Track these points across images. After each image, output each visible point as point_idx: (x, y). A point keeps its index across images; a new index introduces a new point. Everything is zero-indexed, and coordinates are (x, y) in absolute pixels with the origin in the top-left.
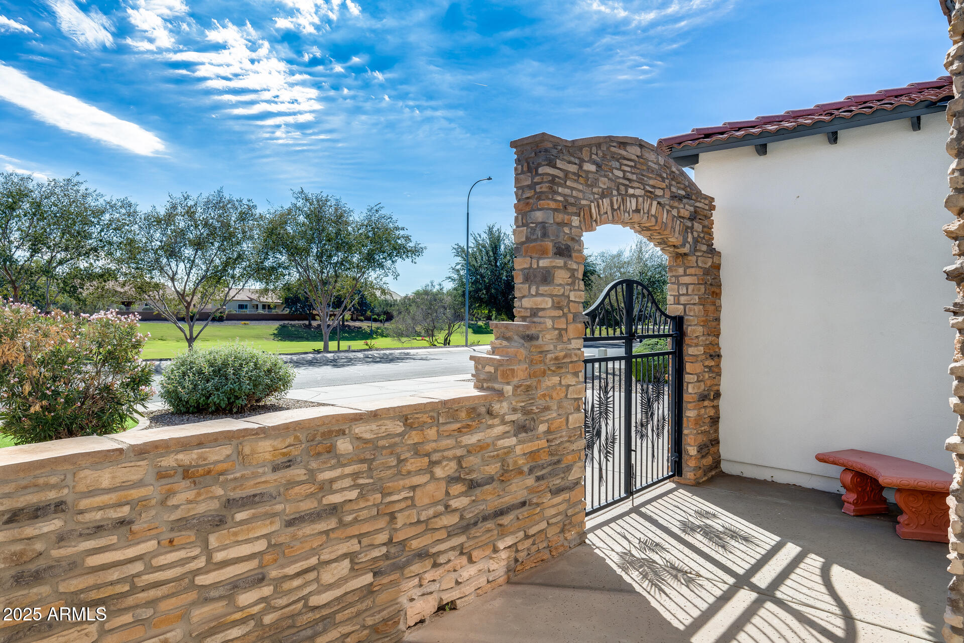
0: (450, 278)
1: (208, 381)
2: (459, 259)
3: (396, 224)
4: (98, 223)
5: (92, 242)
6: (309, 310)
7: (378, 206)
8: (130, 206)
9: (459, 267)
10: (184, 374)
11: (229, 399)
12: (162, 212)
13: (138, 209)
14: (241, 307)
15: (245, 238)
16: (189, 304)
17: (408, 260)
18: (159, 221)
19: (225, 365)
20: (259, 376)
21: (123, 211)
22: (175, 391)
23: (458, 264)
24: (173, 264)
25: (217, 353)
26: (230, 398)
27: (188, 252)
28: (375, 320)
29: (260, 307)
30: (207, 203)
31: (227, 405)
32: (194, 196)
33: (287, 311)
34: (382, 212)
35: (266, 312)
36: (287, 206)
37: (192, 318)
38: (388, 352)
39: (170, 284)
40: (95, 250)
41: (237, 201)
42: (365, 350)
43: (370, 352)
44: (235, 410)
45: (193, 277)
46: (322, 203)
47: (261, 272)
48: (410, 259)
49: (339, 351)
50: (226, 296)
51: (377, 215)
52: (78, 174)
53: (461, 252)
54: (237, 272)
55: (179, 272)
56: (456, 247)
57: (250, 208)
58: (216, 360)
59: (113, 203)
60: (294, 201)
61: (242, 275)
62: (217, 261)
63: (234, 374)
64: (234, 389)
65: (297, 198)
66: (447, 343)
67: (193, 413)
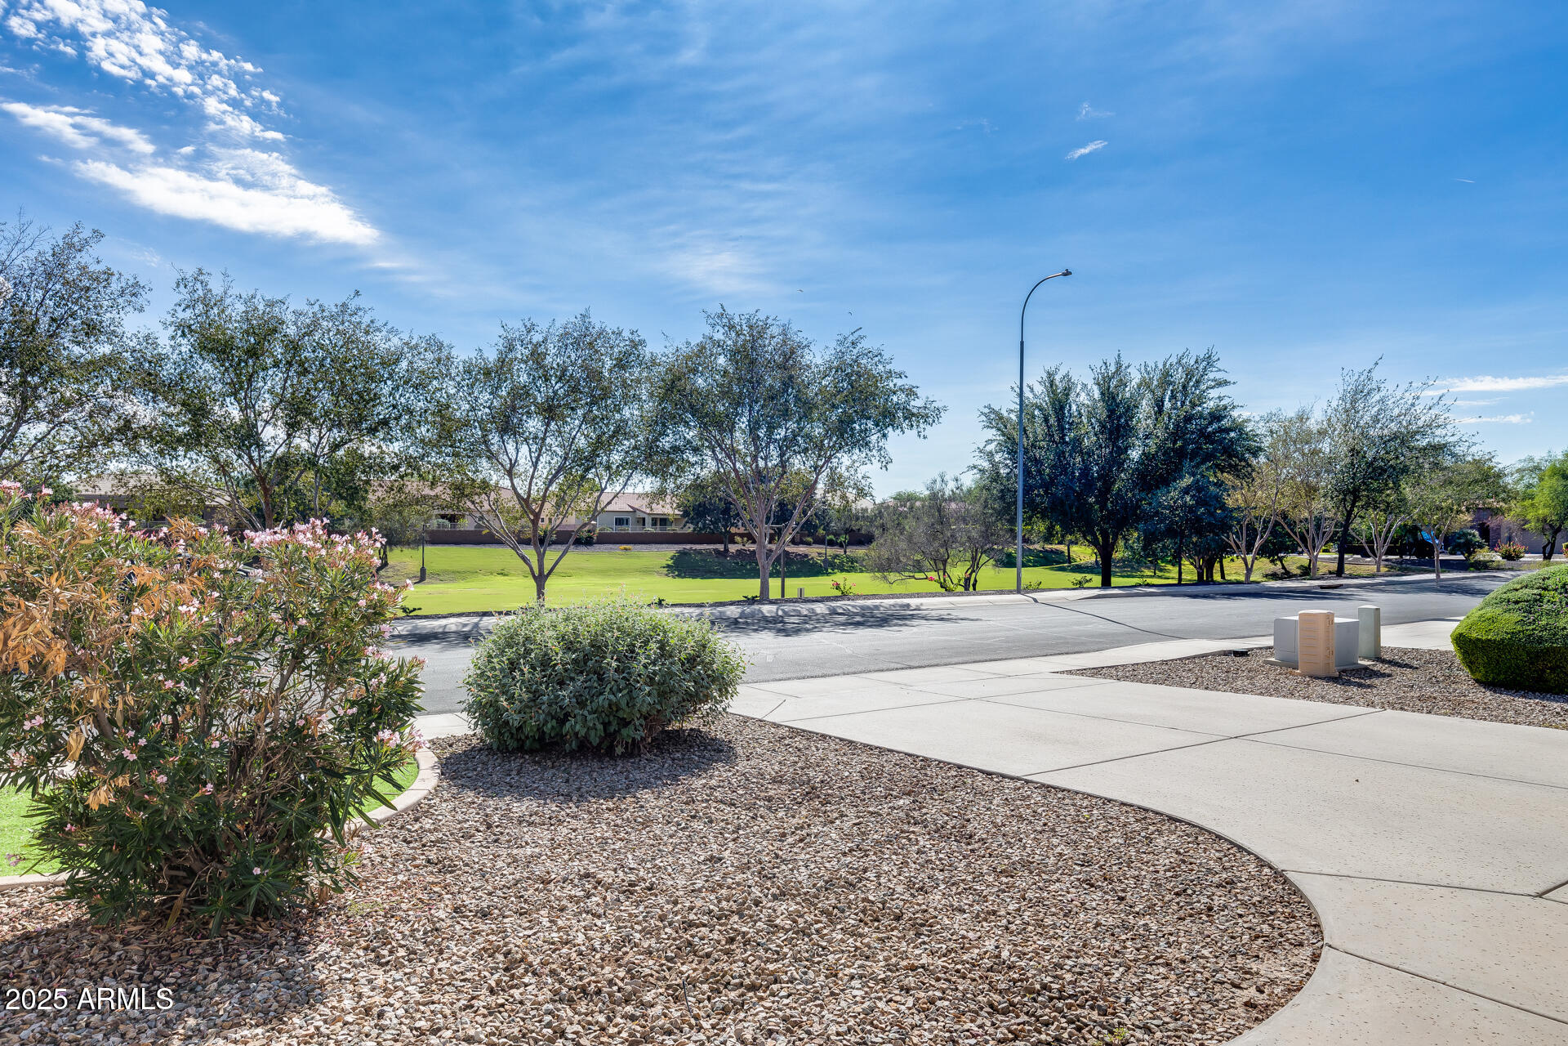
0: (975, 467)
1: (561, 683)
2: (992, 433)
3: (888, 367)
4: (391, 377)
5: (382, 411)
6: (725, 526)
7: (856, 335)
8: (440, 347)
9: (991, 447)
10: (513, 665)
11: (606, 725)
12: (492, 356)
13: (454, 353)
14: (619, 522)
15: (626, 399)
16: (537, 515)
17: (911, 434)
18: (487, 373)
19: (598, 647)
20: (671, 674)
21: (429, 356)
22: (493, 703)
23: (989, 442)
24: (511, 447)
25: (580, 619)
26: (610, 723)
27: (534, 425)
28: (831, 543)
29: (648, 521)
30: (566, 335)
31: (602, 740)
32: (543, 325)
33: (690, 529)
34: (865, 344)
35: (658, 530)
36: (696, 340)
37: (542, 541)
38: (869, 603)
39: (506, 483)
40: (385, 423)
41: (613, 333)
42: (828, 599)
43: (839, 603)
44: (619, 750)
45: (543, 470)
46: (758, 331)
47: (653, 459)
48: (915, 431)
49: (783, 600)
50: (598, 501)
51: (855, 351)
52: (357, 293)
53: (995, 419)
54: (616, 457)
55: (522, 461)
56: (987, 410)
57: (635, 345)
58: (578, 636)
59: (414, 342)
60: (708, 330)
61: (623, 465)
62: (582, 442)
63: (616, 670)
64: (617, 705)
65: (713, 326)
66: (969, 585)
67: (531, 752)
